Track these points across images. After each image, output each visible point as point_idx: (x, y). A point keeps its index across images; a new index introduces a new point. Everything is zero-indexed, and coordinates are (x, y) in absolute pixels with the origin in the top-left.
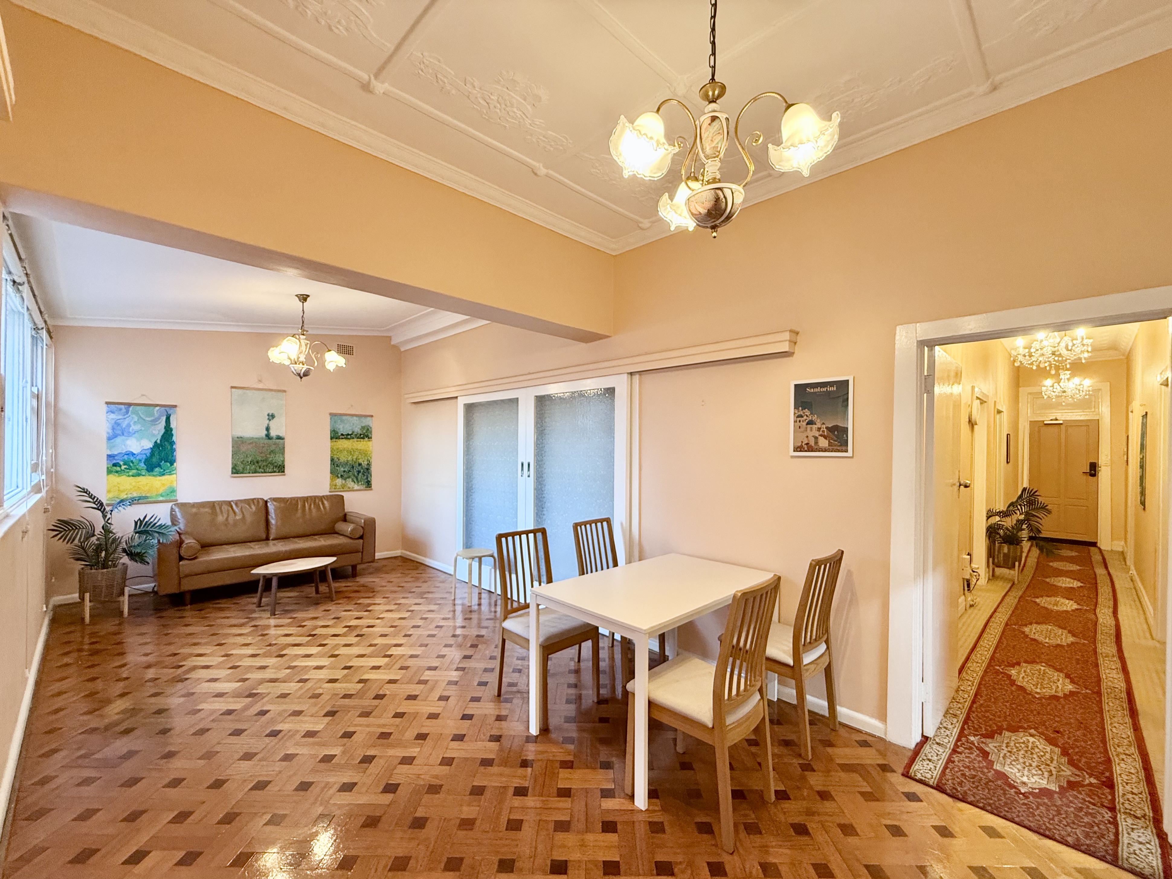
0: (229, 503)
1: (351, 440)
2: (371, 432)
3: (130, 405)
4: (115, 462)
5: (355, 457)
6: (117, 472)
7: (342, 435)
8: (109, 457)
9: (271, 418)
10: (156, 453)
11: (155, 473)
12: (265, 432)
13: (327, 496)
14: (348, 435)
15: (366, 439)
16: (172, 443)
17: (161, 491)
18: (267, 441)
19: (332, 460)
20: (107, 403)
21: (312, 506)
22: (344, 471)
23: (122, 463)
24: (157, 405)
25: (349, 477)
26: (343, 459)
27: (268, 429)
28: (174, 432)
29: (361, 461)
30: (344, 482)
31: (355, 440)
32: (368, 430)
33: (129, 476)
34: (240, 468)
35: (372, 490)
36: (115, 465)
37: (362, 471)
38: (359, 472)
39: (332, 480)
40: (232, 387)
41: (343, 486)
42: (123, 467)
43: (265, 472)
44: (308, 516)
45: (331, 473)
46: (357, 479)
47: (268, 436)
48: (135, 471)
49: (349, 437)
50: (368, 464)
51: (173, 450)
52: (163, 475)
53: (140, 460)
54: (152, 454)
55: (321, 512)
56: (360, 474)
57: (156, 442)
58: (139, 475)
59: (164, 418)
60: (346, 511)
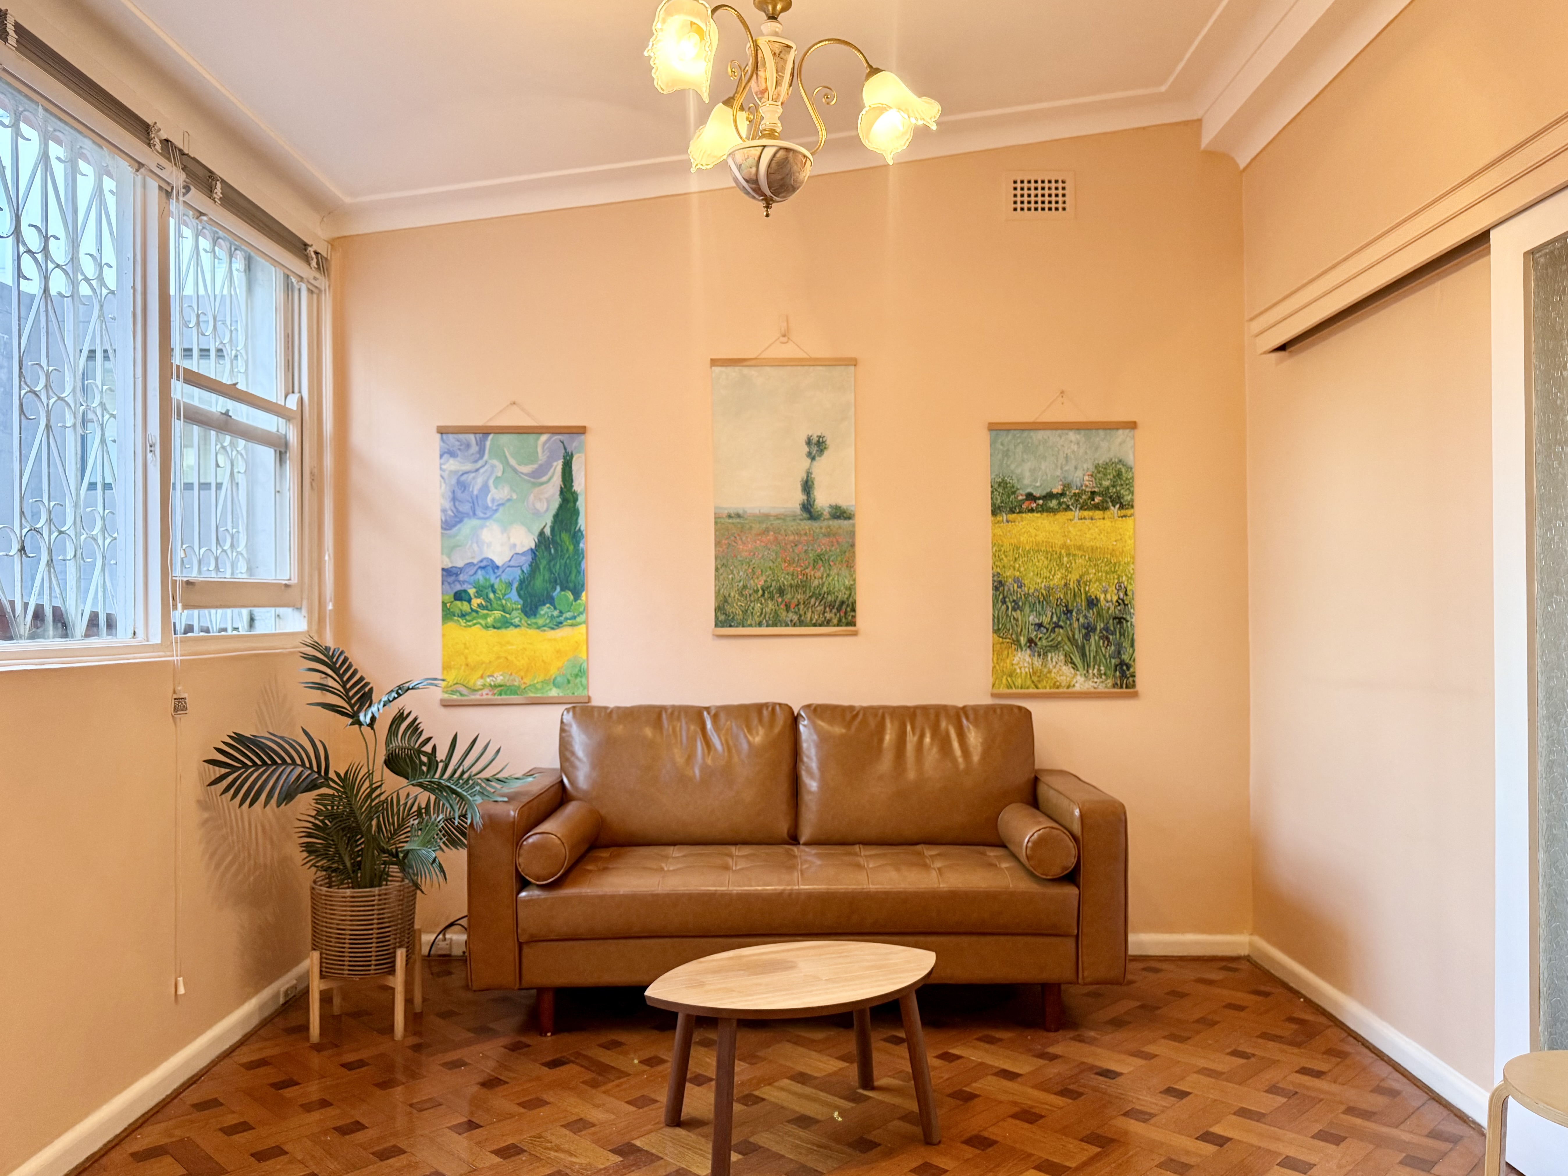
0: (696, 714)
1: (1062, 517)
2: (1129, 485)
3: (484, 432)
4: (458, 587)
5: (1074, 577)
6: (463, 615)
7: (1030, 497)
8: (449, 573)
9: (815, 449)
10: (543, 563)
11: (540, 621)
12: (800, 497)
13: (975, 709)
14: (1050, 496)
15: (1114, 510)
16: (577, 536)
17: (553, 672)
18: (807, 525)
19: (999, 585)
20: (443, 431)
21: (927, 740)
22: (1040, 625)
23: (472, 591)
24: (538, 431)
25: (1056, 647)
26: (1034, 582)
27: (807, 486)
28: (580, 504)
29: (1094, 590)
30: (1038, 663)
31: (1077, 513)
32: (1119, 474)
33: (487, 627)
34: (735, 609)
35: (1135, 695)
36: (459, 596)
37: (1100, 626)
38: (1089, 629)
39: (998, 653)
40: (714, 362)
41: (1036, 677)
42: (476, 602)
43: (801, 623)
44: (911, 775)
45: (996, 631)
46: (1083, 655)
47: (808, 508)
48: (498, 614)
49: (1053, 503)
50: (1121, 602)
51: (579, 556)
52: (559, 624)
53: (510, 584)
54: (534, 567)
55: (954, 760)
56: (1094, 638)
57: (542, 534)
58: (504, 624)
59: (559, 465)
60: (1037, 767)
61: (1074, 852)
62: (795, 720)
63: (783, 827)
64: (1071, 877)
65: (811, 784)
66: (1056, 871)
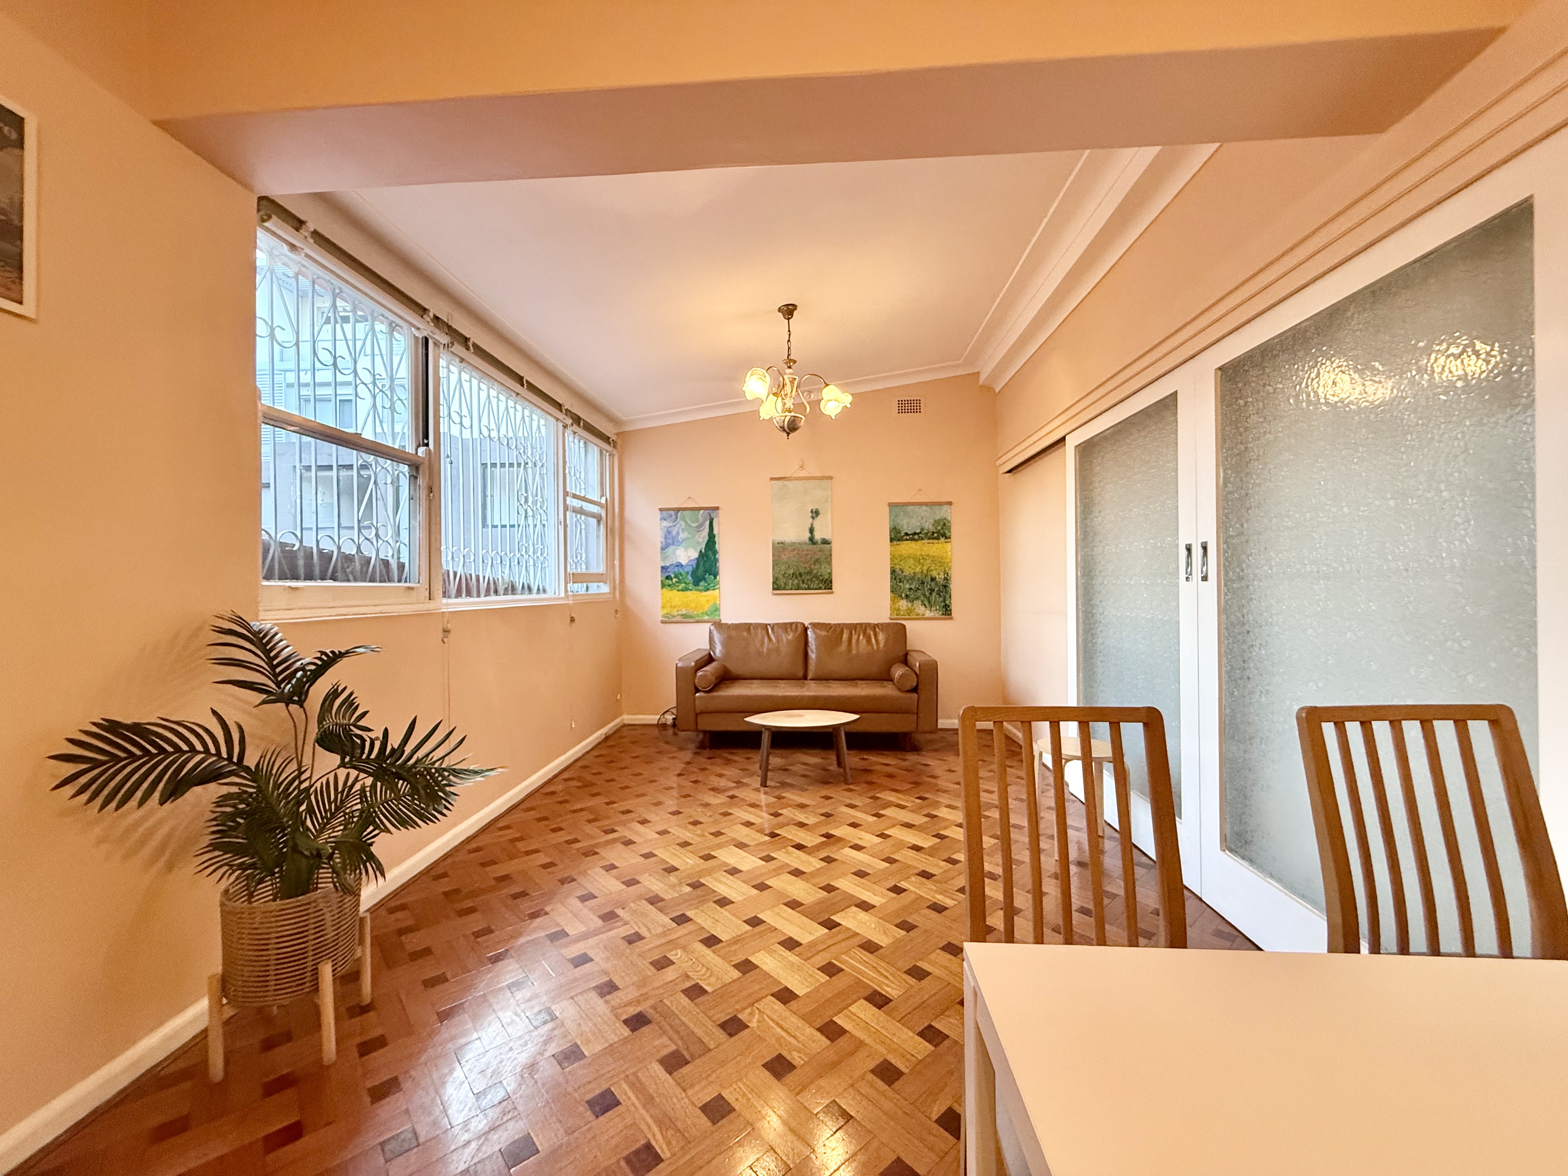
0: (765, 627)
1: (920, 542)
2: (949, 529)
3: (678, 510)
4: (667, 574)
5: (925, 568)
6: (669, 586)
7: (906, 534)
8: (663, 568)
9: (814, 515)
10: (701, 563)
11: (700, 588)
12: (808, 535)
13: (882, 624)
14: (915, 534)
15: (942, 540)
16: (715, 552)
17: (706, 609)
18: (811, 547)
19: (893, 572)
20: (661, 510)
21: (861, 637)
22: (911, 589)
23: (673, 576)
24: (700, 509)
25: (917, 598)
26: (908, 571)
27: (811, 530)
28: (716, 539)
29: (934, 574)
30: (910, 605)
31: (926, 541)
32: (944, 524)
33: (679, 590)
34: (781, 582)
35: (951, 619)
36: (668, 578)
37: (936, 589)
38: (932, 590)
39: (893, 601)
40: (772, 479)
41: (909, 611)
42: (674, 580)
43: (809, 589)
44: (854, 652)
45: (892, 591)
46: (929, 602)
47: (812, 539)
48: (683, 585)
49: (916, 537)
50: (946, 579)
51: (716, 560)
52: (708, 590)
53: (688, 573)
54: (698, 565)
55: (872, 646)
56: (934, 594)
57: (701, 552)
58: (686, 589)
59: (708, 523)
60: (908, 648)
61: (916, 680)
62: (806, 629)
63: (801, 674)
64: (915, 690)
65: (813, 656)
66: (908, 687)
